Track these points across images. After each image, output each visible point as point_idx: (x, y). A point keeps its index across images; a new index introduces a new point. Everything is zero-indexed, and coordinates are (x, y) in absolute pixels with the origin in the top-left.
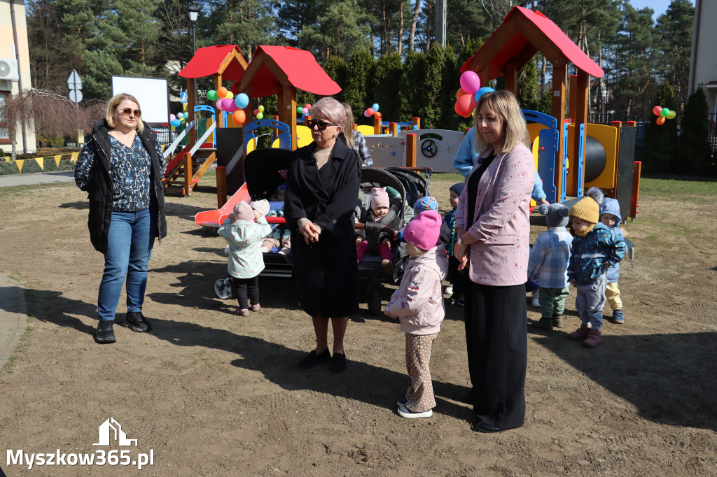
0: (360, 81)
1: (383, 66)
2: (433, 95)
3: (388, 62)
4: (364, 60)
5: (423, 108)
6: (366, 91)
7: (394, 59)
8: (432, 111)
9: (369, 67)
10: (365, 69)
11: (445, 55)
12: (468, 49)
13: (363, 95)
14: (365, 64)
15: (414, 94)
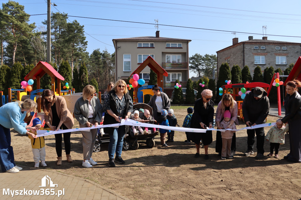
0: (18, 75)
1: (28, 69)
2: (51, 80)
3: (30, 67)
4: (19, 67)
5: (47, 85)
6: (21, 79)
7: (32, 67)
8: (51, 86)
9: (22, 69)
10: (20, 70)
11: (54, 66)
12: (63, 64)
13: (19, 80)
14: (20, 68)
15: (43, 80)
